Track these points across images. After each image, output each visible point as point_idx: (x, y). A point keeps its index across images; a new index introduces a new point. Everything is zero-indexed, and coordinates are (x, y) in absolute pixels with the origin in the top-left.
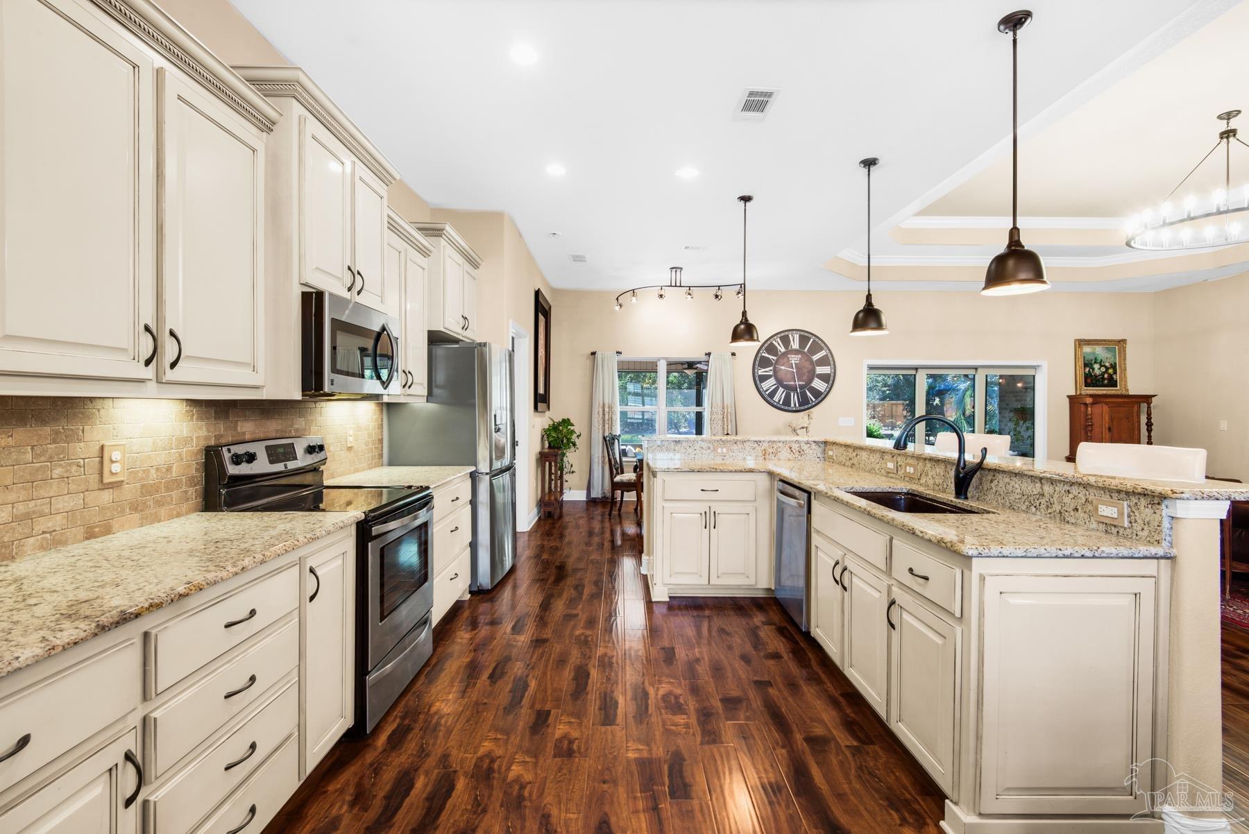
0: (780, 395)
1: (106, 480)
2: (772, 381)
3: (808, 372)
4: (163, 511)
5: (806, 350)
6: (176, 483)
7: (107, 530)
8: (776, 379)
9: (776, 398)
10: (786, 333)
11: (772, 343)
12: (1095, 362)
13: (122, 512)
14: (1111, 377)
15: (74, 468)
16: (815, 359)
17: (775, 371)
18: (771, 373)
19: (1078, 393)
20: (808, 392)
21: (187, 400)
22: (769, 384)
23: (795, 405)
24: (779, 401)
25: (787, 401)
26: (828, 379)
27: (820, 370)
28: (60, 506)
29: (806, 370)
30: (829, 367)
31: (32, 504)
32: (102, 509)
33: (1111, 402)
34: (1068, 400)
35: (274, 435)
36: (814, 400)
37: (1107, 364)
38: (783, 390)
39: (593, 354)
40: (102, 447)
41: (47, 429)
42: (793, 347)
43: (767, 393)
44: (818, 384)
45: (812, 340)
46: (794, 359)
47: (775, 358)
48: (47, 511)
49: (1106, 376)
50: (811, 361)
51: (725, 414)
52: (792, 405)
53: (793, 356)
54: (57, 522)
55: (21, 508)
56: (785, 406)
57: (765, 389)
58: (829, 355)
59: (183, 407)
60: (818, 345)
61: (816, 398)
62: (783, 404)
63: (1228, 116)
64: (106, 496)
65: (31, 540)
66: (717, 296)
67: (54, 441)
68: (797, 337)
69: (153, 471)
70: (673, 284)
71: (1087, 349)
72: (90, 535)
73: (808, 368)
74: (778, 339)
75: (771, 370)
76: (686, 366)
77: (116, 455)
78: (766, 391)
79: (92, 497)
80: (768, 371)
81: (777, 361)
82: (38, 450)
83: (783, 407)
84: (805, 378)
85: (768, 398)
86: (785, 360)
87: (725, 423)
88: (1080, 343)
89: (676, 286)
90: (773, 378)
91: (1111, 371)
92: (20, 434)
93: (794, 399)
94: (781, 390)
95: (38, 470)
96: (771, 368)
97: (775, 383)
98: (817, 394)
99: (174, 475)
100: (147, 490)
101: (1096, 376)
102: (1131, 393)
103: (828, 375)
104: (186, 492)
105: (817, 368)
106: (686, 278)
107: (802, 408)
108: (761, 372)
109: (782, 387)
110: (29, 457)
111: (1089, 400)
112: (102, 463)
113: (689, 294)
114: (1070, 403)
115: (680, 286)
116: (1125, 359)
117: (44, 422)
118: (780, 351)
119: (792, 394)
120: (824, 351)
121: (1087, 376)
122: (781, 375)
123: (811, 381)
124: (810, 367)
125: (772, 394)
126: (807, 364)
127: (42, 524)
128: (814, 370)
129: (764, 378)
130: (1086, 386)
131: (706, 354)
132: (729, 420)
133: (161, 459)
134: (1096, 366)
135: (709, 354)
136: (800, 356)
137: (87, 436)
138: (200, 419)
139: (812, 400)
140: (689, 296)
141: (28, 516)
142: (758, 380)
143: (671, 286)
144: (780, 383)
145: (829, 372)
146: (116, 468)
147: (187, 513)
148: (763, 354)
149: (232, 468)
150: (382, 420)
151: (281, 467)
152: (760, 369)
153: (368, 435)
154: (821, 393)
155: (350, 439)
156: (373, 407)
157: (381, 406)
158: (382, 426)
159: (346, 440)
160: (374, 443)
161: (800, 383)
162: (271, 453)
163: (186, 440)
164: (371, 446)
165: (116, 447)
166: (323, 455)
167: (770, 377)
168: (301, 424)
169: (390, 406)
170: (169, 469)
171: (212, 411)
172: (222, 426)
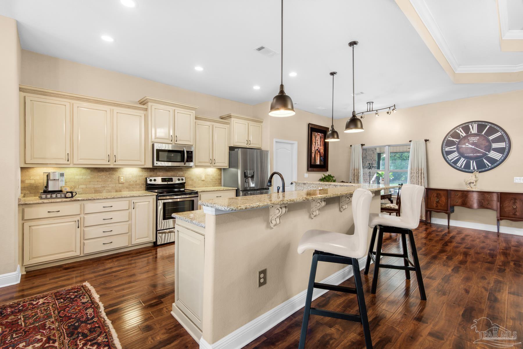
0: (462, 162)
1: (120, 182)
2: (456, 154)
3: (485, 147)
4: (134, 189)
5: (483, 133)
6: (139, 185)
7: (121, 191)
8: (459, 152)
9: (459, 164)
10: (467, 124)
11: (455, 132)
13: (124, 188)
15: (113, 180)
16: (491, 139)
17: (458, 148)
18: (455, 149)
20: (485, 161)
21: (141, 168)
22: (454, 156)
23: (474, 168)
24: (461, 166)
25: (467, 166)
26: (504, 151)
27: (496, 145)
28: (110, 186)
29: (483, 146)
30: (505, 143)
31: (105, 185)
32: (119, 187)
35: (170, 176)
36: (490, 165)
38: (464, 159)
39: (351, 146)
40: (119, 176)
41: (108, 173)
42: (472, 132)
43: (452, 161)
44: (495, 155)
45: (488, 126)
46: (475, 139)
47: (458, 140)
48: (108, 186)
50: (488, 141)
51: (420, 173)
52: (472, 169)
53: (472, 138)
54: (110, 188)
55: (103, 185)
56: (467, 169)
57: (450, 159)
58: (504, 135)
59: (141, 169)
60: (494, 128)
61: (492, 164)
62: (464, 168)
64: (120, 185)
65: (105, 191)
66: (389, 113)
67: (109, 175)
68: (475, 126)
69: (132, 181)
72: (116, 191)
73: (485, 145)
74: (461, 129)
75: (455, 148)
77: (122, 178)
78: (451, 160)
79: (117, 185)
80: (453, 148)
81: (459, 142)
82: (106, 176)
83: (464, 170)
85: (453, 164)
86: (466, 141)
89: (370, 111)
90: (456, 152)
92: (102, 173)
93: (473, 165)
94: (462, 159)
95: (106, 179)
96: (455, 146)
97: (458, 155)
98: (493, 161)
99: (138, 182)
100: (130, 185)
103: (504, 148)
104: (141, 186)
105: (493, 144)
107: (480, 170)
109: (464, 157)
110: (104, 177)
112: (119, 179)
113: (376, 114)
115: (372, 111)
117: (107, 172)
118: (462, 136)
119: (472, 162)
120: (499, 133)
122: (462, 150)
123: (488, 153)
124: (487, 144)
125: (456, 162)
126: (485, 142)
127: (106, 188)
128: (491, 146)
129: (450, 153)
133: (134, 179)
135: (410, 141)
136: (478, 138)
137: (116, 174)
138: (145, 172)
139: (488, 165)
141: (104, 187)
142: (445, 154)
143: (367, 111)
144: (462, 155)
145: (505, 146)
146: (122, 180)
147: (142, 191)
148: (449, 139)
149: (149, 182)
150: (221, 173)
151: (166, 183)
152: (446, 148)
153: (213, 177)
154: (497, 161)
155: (203, 178)
156: (216, 169)
157: (220, 169)
158: (221, 175)
159: (201, 178)
160: (216, 179)
161: (478, 155)
162: (163, 180)
163: (141, 176)
164: (214, 180)
165: (122, 176)
166: (184, 181)
167: (454, 151)
168: (181, 173)
169: (224, 169)
170: (136, 181)
171: (149, 170)
172: (152, 173)
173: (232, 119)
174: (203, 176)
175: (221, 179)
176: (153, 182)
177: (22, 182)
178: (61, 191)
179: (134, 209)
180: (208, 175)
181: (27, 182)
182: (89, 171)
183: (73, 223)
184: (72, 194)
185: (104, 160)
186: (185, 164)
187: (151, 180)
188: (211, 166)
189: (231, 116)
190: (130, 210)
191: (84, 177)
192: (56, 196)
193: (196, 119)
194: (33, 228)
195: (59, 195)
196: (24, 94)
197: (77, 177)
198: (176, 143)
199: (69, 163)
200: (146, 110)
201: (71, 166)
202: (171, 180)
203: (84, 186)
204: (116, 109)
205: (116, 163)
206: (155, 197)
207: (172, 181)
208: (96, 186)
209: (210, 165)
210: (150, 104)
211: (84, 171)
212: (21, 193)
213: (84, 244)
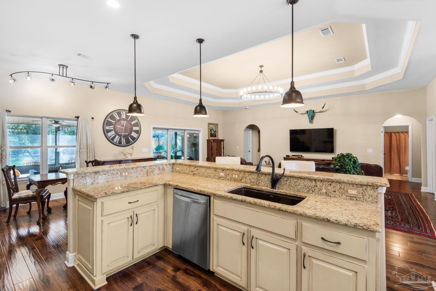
0: (117, 139)
2: (113, 132)
3: (130, 129)
5: (129, 119)
8: (115, 131)
9: (115, 141)
10: (120, 111)
11: (112, 115)
12: (212, 130)
14: (215, 135)
16: (132, 124)
17: (114, 128)
18: (112, 129)
19: (209, 139)
20: (130, 138)
22: (112, 134)
23: (124, 143)
24: (117, 142)
25: (120, 142)
26: (138, 132)
27: (135, 128)
29: (128, 128)
30: (138, 127)
33: (217, 142)
34: (207, 141)
36: (132, 141)
37: (214, 131)
38: (118, 137)
42: (123, 117)
43: (111, 138)
44: (134, 135)
46: (124, 123)
47: (114, 122)
49: (214, 134)
50: (131, 124)
51: (89, 149)
52: (123, 144)
53: (123, 121)
56: (119, 144)
57: (109, 136)
58: (138, 122)
60: (134, 117)
61: (133, 141)
62: (118, 143)
63: (261, 66)
66: (91, 87)
68: (124, 113)
70: (61, 74)
71: (211, 126)
73: (130, 127)
74: (116, 113)
75: (112, 127)
76: (53, 122)
78: (110, 137)
80: (111, 127)
81: (115, 123)
83: (118, 144)
84: (128, 131)
85: (111, 140)
86: (119, 123)
87: (89, 153)
88: (209, 124)
89: (63, 76)
90: (113, 131)
91: (215, 132)
93: (124, 141)
94: (117, 137)
96: (113, 126)
97: (114, 133)
98: (133, 138)
101: (212, 134)
102: (219, 139)
103: (138, 131)
105: (134, 127)
106: (70, 73)
107: (127, 145)
108: (107, 128)
109: (118, 135)
111: (212, 141)
113: (72, 82)
114: (207, 142)
115: (66, 77)
116: (218, 129)
118: (117, 119)
119: (123, 139)
120: (136, 120)
121: (211, 134)
122: (117, 130)
123: (131, 133)
124: (131, 127)
125: (113, 139)
126: (129, 126)
128: (132, 128)
129: (109, 131)
130: (211, 137)
131: (76, 117)
132: (91, 152)
134: (212, 131)
135: (78, 117)
136: (126, 122)
139: (131, 141)
140: (72, 84)
142: (106, 132)
143: (59, 75)
144: (117, 133)
145: (139, 129)
148: (108, 120)
152: (107, 127)
154: (135, 138)
161: (126, 134)
167: (112, 130)
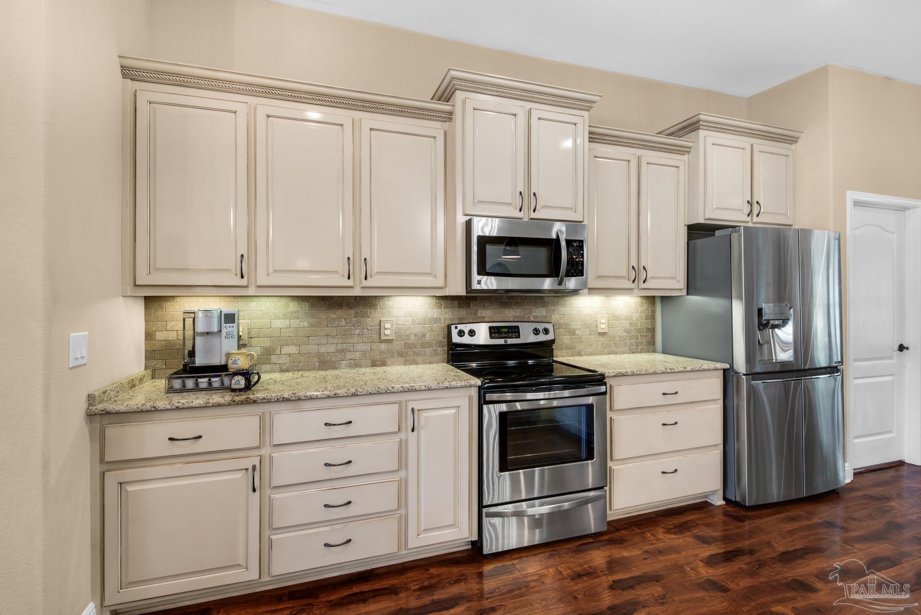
1: (382, 338)
4: (419, 359)
6: (430, 345)
7: (384, 364)
13: (393, 356)
15: (366, 330)
21: (436, 296)
28: (358, 348)
31: (344, 345)
32: (381, 352)
35: (512, 319)
40: (381, 321)
41: (352, 311)
48: (352, 349)
54: (357, 355)
55: (340, 346)
59: (434, 301)
64: (383, 346)
65: (344, 362)
67: (355, 317)
69: (412, 336)
72: (374, 364)
77: (388, 325)
79: (374, 346)
82: (348, 321)
92: (339, 313)
95: (347, 330)
99: (427, 339)
100: (408, 346)
104: (436, 350)
110: (344, 323)
112: (380, 329)
117: (351, 308)
127: (349, 355)
133: (418, 329)
137: (373, 316)
138: (446, 307)
141: (342, 351)
146: (387, 332)
147: (437, 363)
149: (456, 339)
150: (653, 312)
151: (501, 342)
153: (630, 324)
155: (603, 326)
156: (638, 300)
157: (651, 300)
158: (653, 317)
159: (597, 326)
160: (639, 331)
162: (494, 332)
163: (436, 320)
164: (634, 333)
165: (388, 321)
166: (550, 337)
168: (540, 312)
169: (663, 298)
170: (424, 336)
171: (456, 303)
172: (463, 312)
173: (702, 133)
174: (603, 321)
175: (653, 330)
176: (467, 340)
177: (149, 336)
178: (223, 368)
179: (413, 430)
180: (616, 318)
181: (160, 336)
182: (306, 306)
183: (238, 475)
184: (248, 380)
185: (336, 272)
186: (560, 283)
187: (461, 334)
188: (632, 289)
189: (698, 121)
190: (402, 435)
191: (295, 323)
192: (210, 383)
193: (591, 140)
194: (130, 488)
195: (216, 381)
196: (132, 85)
197: (279, 324)
198: (534, 215)
199: (244, 282)
200: (449, 117)
201: (251, 291)
202: (514, 331)
203: (292, 349)
204: (369, 119)
205: (370, 282)
206: (474, 392)
207: (518, 337)
208: (323, 350)
209: (629, 285)
210: (459, 96)
211: (293, 306)
212: (146, 368)
213: (271, 542)
